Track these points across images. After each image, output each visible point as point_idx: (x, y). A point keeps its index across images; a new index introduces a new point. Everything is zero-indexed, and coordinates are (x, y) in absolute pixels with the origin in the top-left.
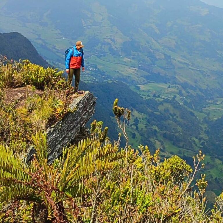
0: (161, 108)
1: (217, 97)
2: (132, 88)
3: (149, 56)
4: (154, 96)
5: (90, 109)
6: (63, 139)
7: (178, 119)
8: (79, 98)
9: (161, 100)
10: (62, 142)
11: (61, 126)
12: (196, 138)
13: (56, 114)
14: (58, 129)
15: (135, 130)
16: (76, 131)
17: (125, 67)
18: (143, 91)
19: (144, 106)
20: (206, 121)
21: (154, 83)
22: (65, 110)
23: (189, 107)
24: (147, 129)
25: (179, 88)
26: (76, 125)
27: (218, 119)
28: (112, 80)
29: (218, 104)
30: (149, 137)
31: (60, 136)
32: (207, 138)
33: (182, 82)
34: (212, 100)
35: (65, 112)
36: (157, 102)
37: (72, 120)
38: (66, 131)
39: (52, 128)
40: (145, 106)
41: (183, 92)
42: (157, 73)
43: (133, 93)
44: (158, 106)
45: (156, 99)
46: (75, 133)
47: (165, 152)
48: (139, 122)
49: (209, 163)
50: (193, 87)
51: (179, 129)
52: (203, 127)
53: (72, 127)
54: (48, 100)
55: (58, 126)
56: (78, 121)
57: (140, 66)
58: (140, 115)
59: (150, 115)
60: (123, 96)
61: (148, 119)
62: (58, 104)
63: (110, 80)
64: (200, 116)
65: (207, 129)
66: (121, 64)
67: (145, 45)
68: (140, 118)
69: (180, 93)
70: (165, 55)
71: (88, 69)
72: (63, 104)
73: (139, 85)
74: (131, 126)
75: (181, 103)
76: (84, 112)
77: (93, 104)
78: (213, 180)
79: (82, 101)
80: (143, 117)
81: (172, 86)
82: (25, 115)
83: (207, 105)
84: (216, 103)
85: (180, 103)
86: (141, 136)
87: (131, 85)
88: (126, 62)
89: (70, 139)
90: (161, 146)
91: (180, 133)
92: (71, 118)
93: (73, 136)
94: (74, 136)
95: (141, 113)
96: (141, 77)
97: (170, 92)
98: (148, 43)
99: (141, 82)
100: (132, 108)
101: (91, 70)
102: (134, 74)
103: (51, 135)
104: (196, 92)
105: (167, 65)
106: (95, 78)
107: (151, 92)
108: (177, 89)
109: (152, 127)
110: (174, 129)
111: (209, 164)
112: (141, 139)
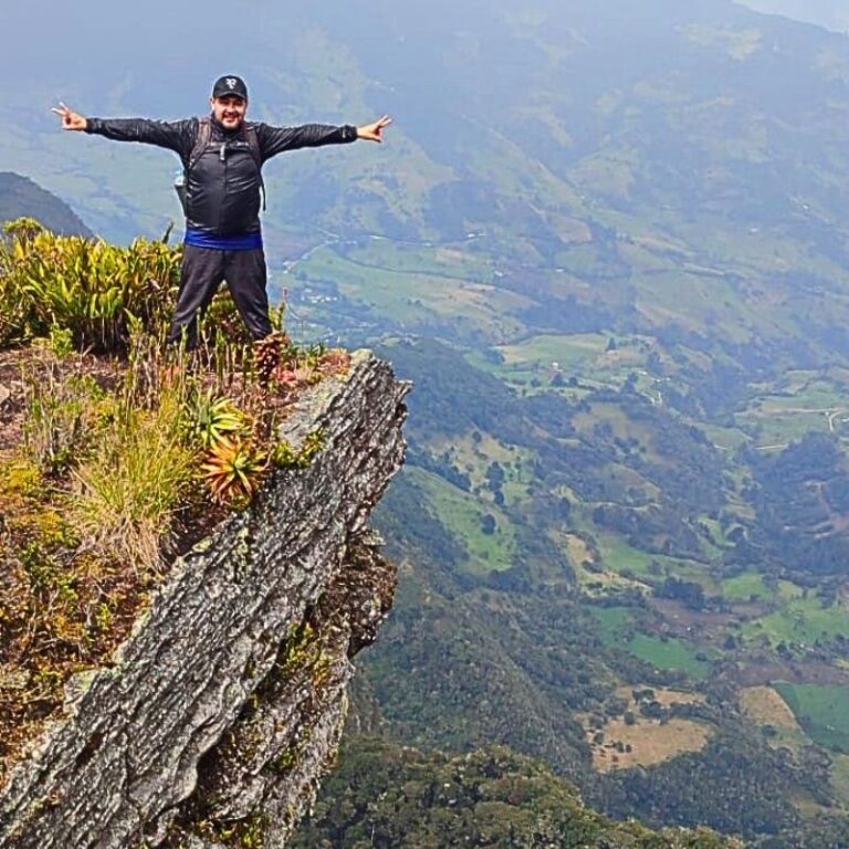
0: (582, 423)
1: (791, 369)
2: (475, 359)
3: (534, 237)
4: (558, 381)
5: (382, 441)
6: (264, 608)
7: (645, 458)
8: (325, 385)
9: (582, 394)
10: (262, 624)
11: (249, 540)
12: (713, 516)
13: (215, 477)
14: (230, 555)
15: (492, 506)
16: (329, 558)
17: (442, 285)
18: (515, 365)
19: (522, 422)
20: (746, 456)
21: (554, 334)
22: (260, 456)
23: (685, 412)
24: (535, 498)
25: (647, 345)
26: (322, 527)
27: (792, 447)
28: (397, 336)
29: (792, 392)
30: (543, 525)
31: (250, 593)
32: (751, 516)
33: (658, 323)
34: (768, 382)
35: (262, 463)
36: (570, 402)
37: (302, 504)
38: (278, 562)
39: (198, 554)
40: (525, 419)
41: (661, 361)
42: (564, 298)
43: (480, 376)
44: (570, 416)
45: (562, 391)
46: (324, 565)
47: (600, 572)
48: (506, 477)
49: (758, 596)
50: (699, 337)
51: (651, 490)
52: (736, 477)
53: (306, 539)
54: (155, 405)
55: (232, 541)
56: (333, 506)
57: (501, 275)
58: (510, 453)
59: (543, 451)
60: (440, 390)
61: (538, 465)
62: (218, 421)
63: (391, 337)
64: (724, 440)
65: (752, 483)
66: (428, 273)
67: (518, 195)
68: (507, 465)
69: (653, 366)
70: (594, 226)
71: (303, 299)
72: (247, 422)
73: (499, 348)
74: (477, 491)
75: (657, 400)
76: (355, 457)
77: (397, 415)
78: (771, 651)
79: (342, 401)
80: (518, 458)
81: (623, 339)
82: (30, 495)
83: (751, 401)
84: (784, 390)
85: (653, 400)
86: (513, 525)
87: (468, 348)
88: (444, 265)
89: (301, 598)
90: (588, 553)
91: (653, 504)
92: (297, 494)
93: (314, 581)
94: (318, 580)
95: (509, 446)
96: (505, 318)
97: (614, 362)
98: (527, 183)
99: (505, 336)
100: (477, 429)
101: (315, 302)
102: (479, 307)
103: (196, 593)
104: (710, 356)
105: (601, 265)
106: (334, 330)
107: (543, 368)
108: (642, 350)
109: (552, 492)
110: (632, 492)
111: (759, 599)
112: (515, 536)
